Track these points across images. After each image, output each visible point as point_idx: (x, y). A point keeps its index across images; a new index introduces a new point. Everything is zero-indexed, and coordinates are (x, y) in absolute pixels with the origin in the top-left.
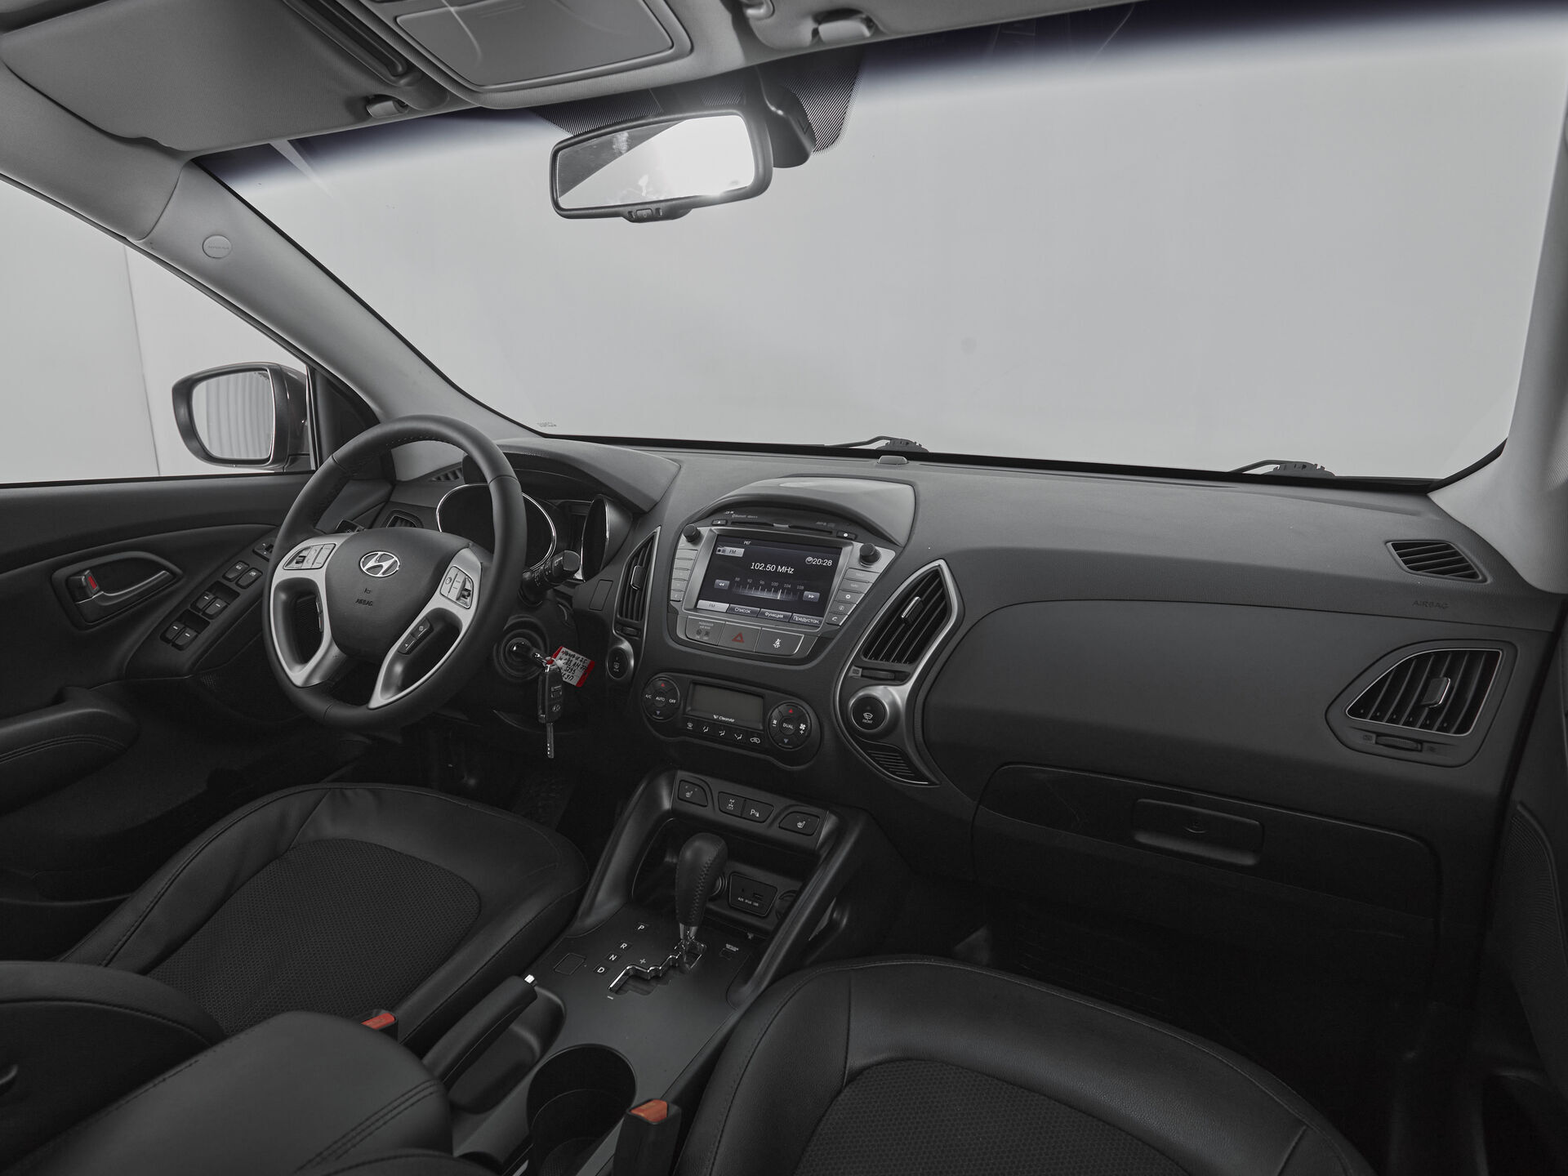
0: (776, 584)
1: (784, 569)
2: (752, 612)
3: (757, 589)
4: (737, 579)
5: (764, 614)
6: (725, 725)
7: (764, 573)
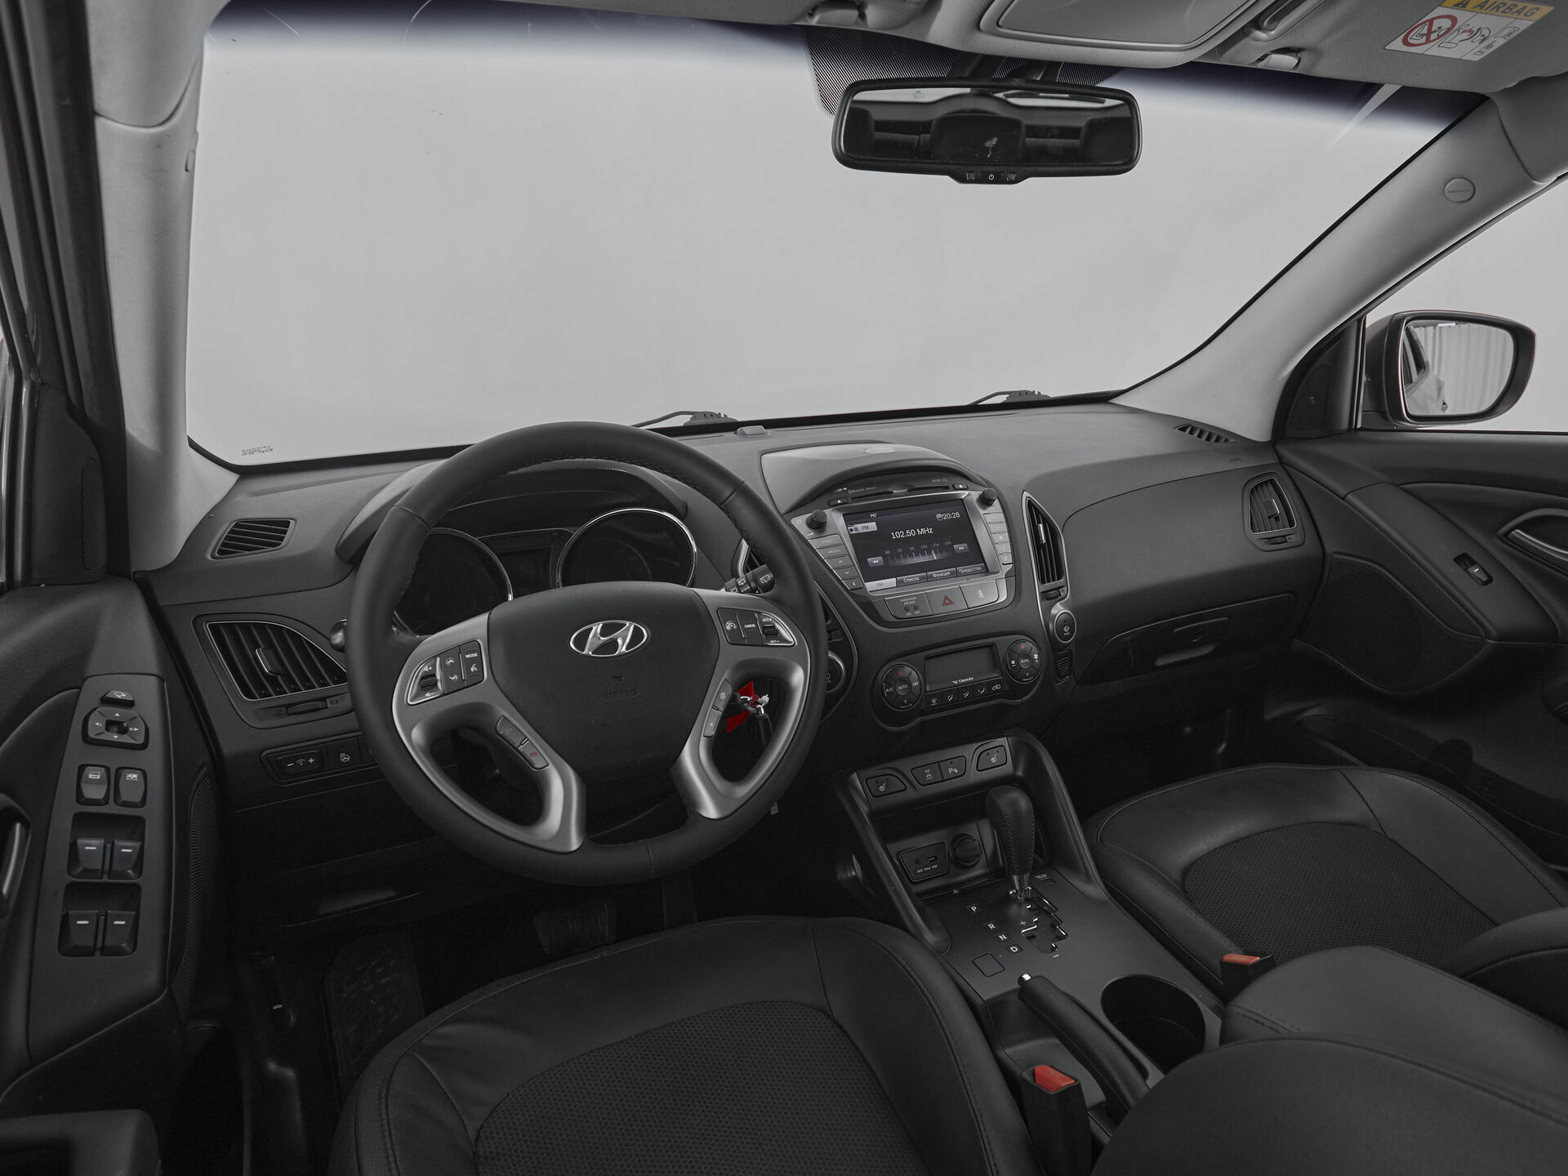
0: (925, 547)
1: (922, 531)
2: (921, 578)
3: (911, 556)
4: (888, 552)
5: (932, 576)
6: (966, 687)
7: (907, 540)
